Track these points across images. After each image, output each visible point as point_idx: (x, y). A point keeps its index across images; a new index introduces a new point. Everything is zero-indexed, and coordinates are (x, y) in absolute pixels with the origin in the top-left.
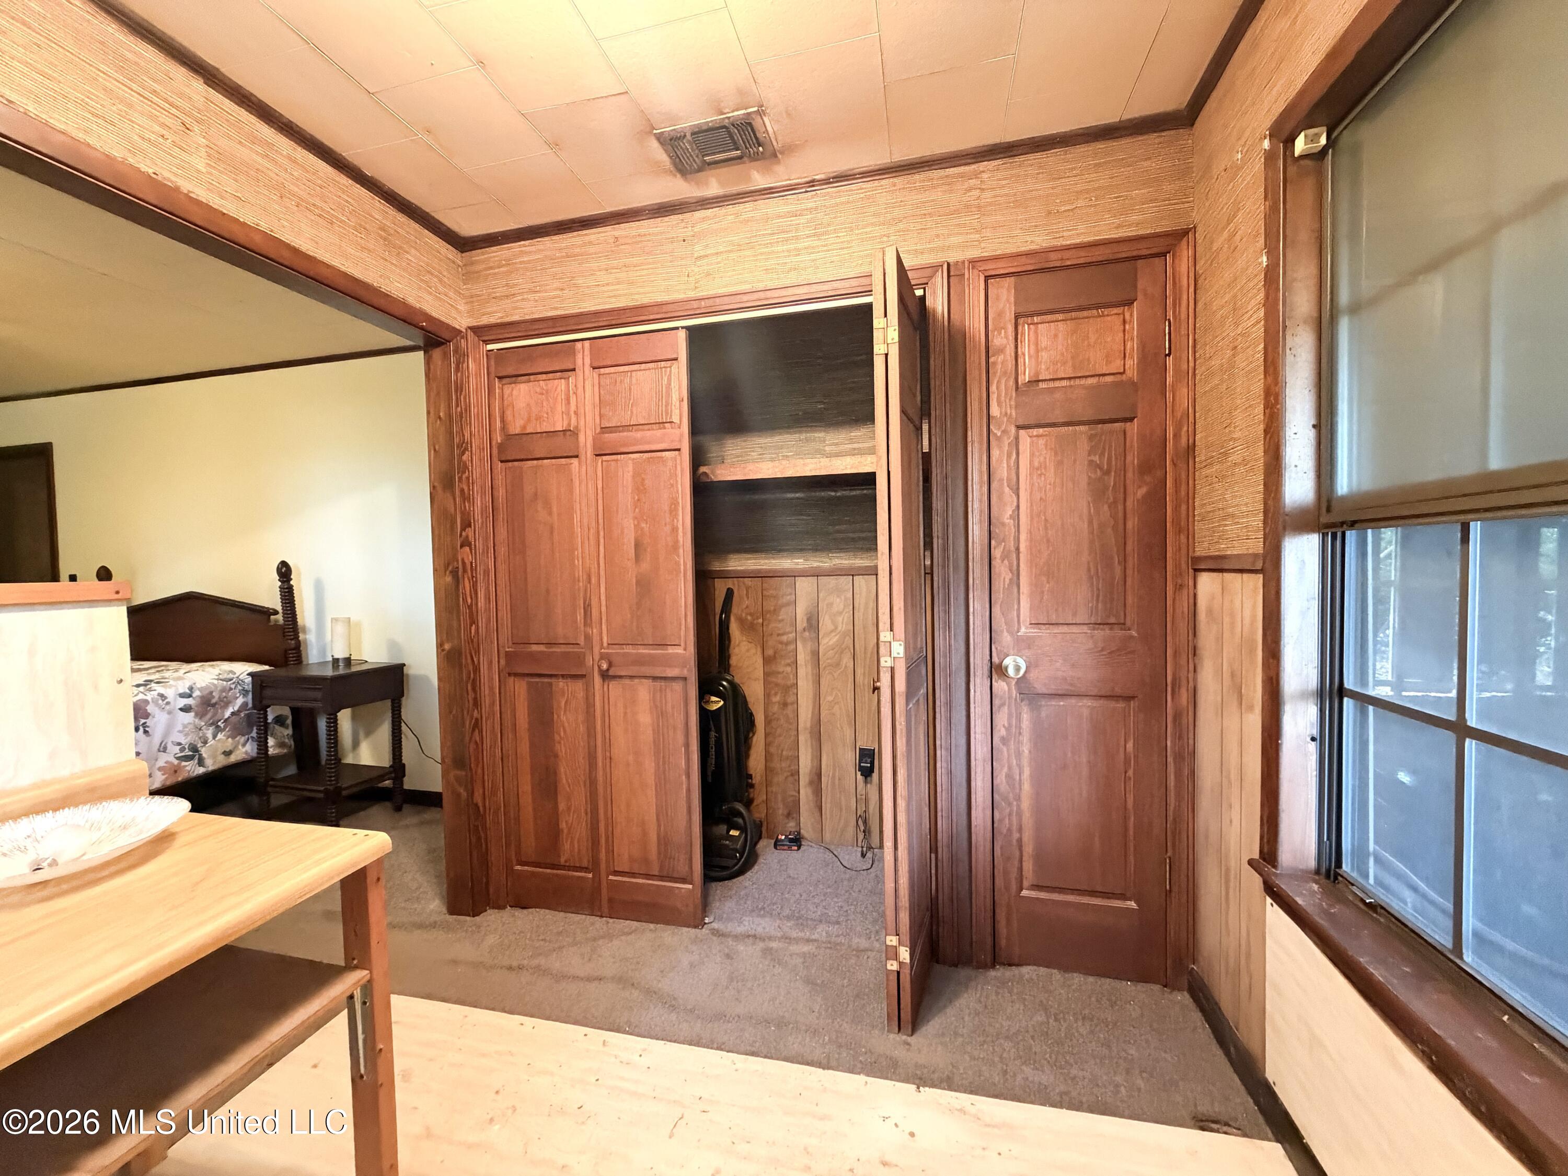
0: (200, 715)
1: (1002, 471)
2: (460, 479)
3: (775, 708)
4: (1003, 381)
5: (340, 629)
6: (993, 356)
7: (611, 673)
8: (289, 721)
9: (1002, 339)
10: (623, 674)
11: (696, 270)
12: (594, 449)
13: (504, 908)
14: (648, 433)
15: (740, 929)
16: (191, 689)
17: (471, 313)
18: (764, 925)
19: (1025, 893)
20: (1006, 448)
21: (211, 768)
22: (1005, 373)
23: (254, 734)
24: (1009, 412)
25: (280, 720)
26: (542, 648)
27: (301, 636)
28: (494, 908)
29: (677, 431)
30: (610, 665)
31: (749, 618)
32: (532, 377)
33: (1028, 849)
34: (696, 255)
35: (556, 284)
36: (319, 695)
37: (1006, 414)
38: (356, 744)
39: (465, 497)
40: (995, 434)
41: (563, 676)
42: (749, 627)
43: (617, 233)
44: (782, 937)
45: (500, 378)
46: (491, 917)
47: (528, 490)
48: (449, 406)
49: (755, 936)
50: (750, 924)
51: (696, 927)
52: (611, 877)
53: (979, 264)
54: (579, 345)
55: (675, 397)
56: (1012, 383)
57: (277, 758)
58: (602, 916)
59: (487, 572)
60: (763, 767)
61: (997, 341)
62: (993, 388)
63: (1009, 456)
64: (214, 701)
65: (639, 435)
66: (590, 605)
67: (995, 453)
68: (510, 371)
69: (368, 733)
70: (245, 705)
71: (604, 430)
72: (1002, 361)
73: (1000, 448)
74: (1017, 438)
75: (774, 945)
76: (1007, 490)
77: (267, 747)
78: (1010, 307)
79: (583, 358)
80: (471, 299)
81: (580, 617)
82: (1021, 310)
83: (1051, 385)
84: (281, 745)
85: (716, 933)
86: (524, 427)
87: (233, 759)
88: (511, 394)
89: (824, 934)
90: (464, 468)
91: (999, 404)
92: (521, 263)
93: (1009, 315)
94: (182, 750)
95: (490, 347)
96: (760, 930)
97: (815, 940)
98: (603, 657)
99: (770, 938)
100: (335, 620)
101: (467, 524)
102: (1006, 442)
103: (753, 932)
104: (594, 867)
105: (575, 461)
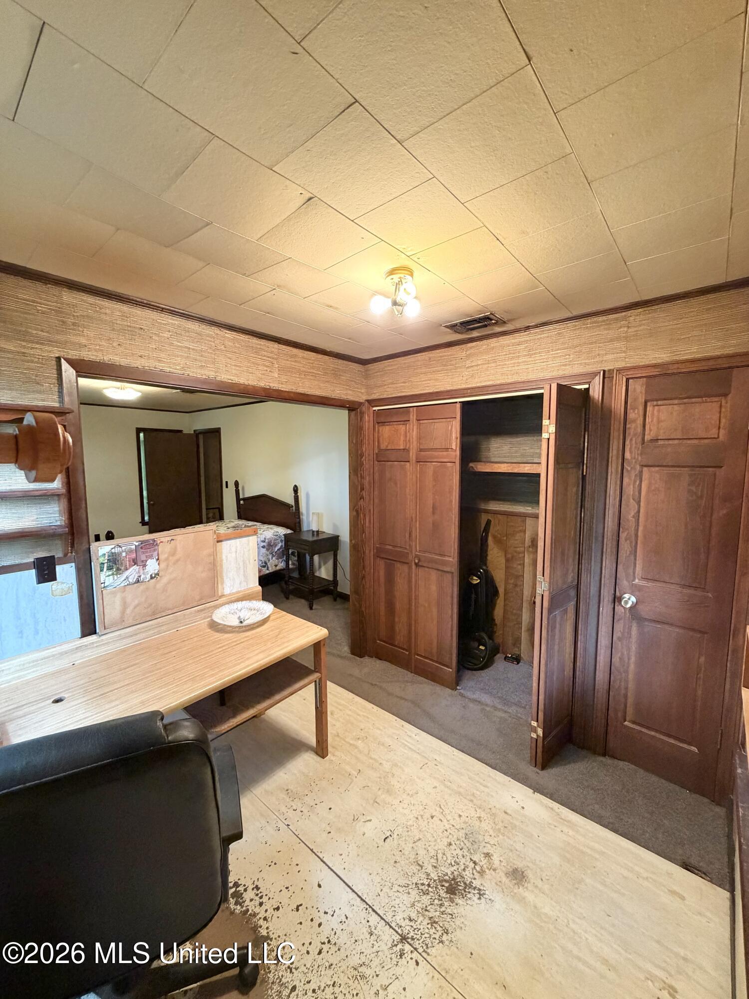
0: (268, 550)
1: (629, 490)
2: (361, 470)
3: (511, 586)
4: (634, 439)
5: (315, 518)
6: (629, 424)
7: (420, 564)
8: (296, 554)
9: (635, 415)
10: (425, 565)
11: (467, 373)
12: (417, 459)
13: (372, 657)
14: (441, 453)
15: (475, 697)
16: (265, 539)
17: (368, 394)
18: (486, 698)
19: (626, 723)
20: (633, 478)
21: (271, 571)
22: (635, 435)
23: (285, 558)
24: (636, 456)
25: (293, 554)
26: (390, 547)
27: (301, 517)
28: (369, 656)
29: (454, 453)
30: (419, 560)
31: (499, 536)
32: (391, 423)
33: (630, 701)
34: (467, 366)
35: (403, 380)
36: (307, 548)
37: (635, 458)
38: (320, 567)
39: (362, 477)
40: (627, 470)
41: (399, 561)
42: (498, 541)
43: (431, 355)
44: (492, 706)
45: (378, 423)
46: (367, 660)
47: (388, 475)
48: (357, 438)
49: (479, 702)
50: (477, 696)
51: (453, 689)
52: (416, 656)
53: (622, 371)
54: (411, 409)
55: (454, 436)
56: (640, 439)
57: (292, 569)
58: (411, 672)
59: (370, 511)
60: (502, 617)
61: (632, 415)
62: (627, 442)
63: (635, 482)
64: (272, 544)
65: (436, 454)
66: (412, 531)
67: (626, 480)
68: (382, 420)
69: (325, 564)
70: (282, 546)
71: (421, 450)
72: (634, 428)
73: (630, 478)
74: (641, 472)
75: (488, 709)
76: (632, 500)
77: (289, 565)
78: (642, 396)
79: (413, 417)
80: (368, 387)
81: (407, 536)
82: (649, 398)
83: (666, 442)
84: (293, 564)
85: (462, 695)
86: (387, 446)
87: (278, 568)
88: (382, 431)
89: (515, 711)
90: (362, 464)
91: (631, 452)
92: (389, 370)
93: (642, 400)
94: (262, 563)
95: (374, 409)
96: (483, 699)
97: (509, 713)
98: (417, 556)
99: (487, 705)
100: (313, 513)
101: (362, 489)
102: (633, 474)
103: (479, 700)
104: (409, 650)
105: (408, 464)
